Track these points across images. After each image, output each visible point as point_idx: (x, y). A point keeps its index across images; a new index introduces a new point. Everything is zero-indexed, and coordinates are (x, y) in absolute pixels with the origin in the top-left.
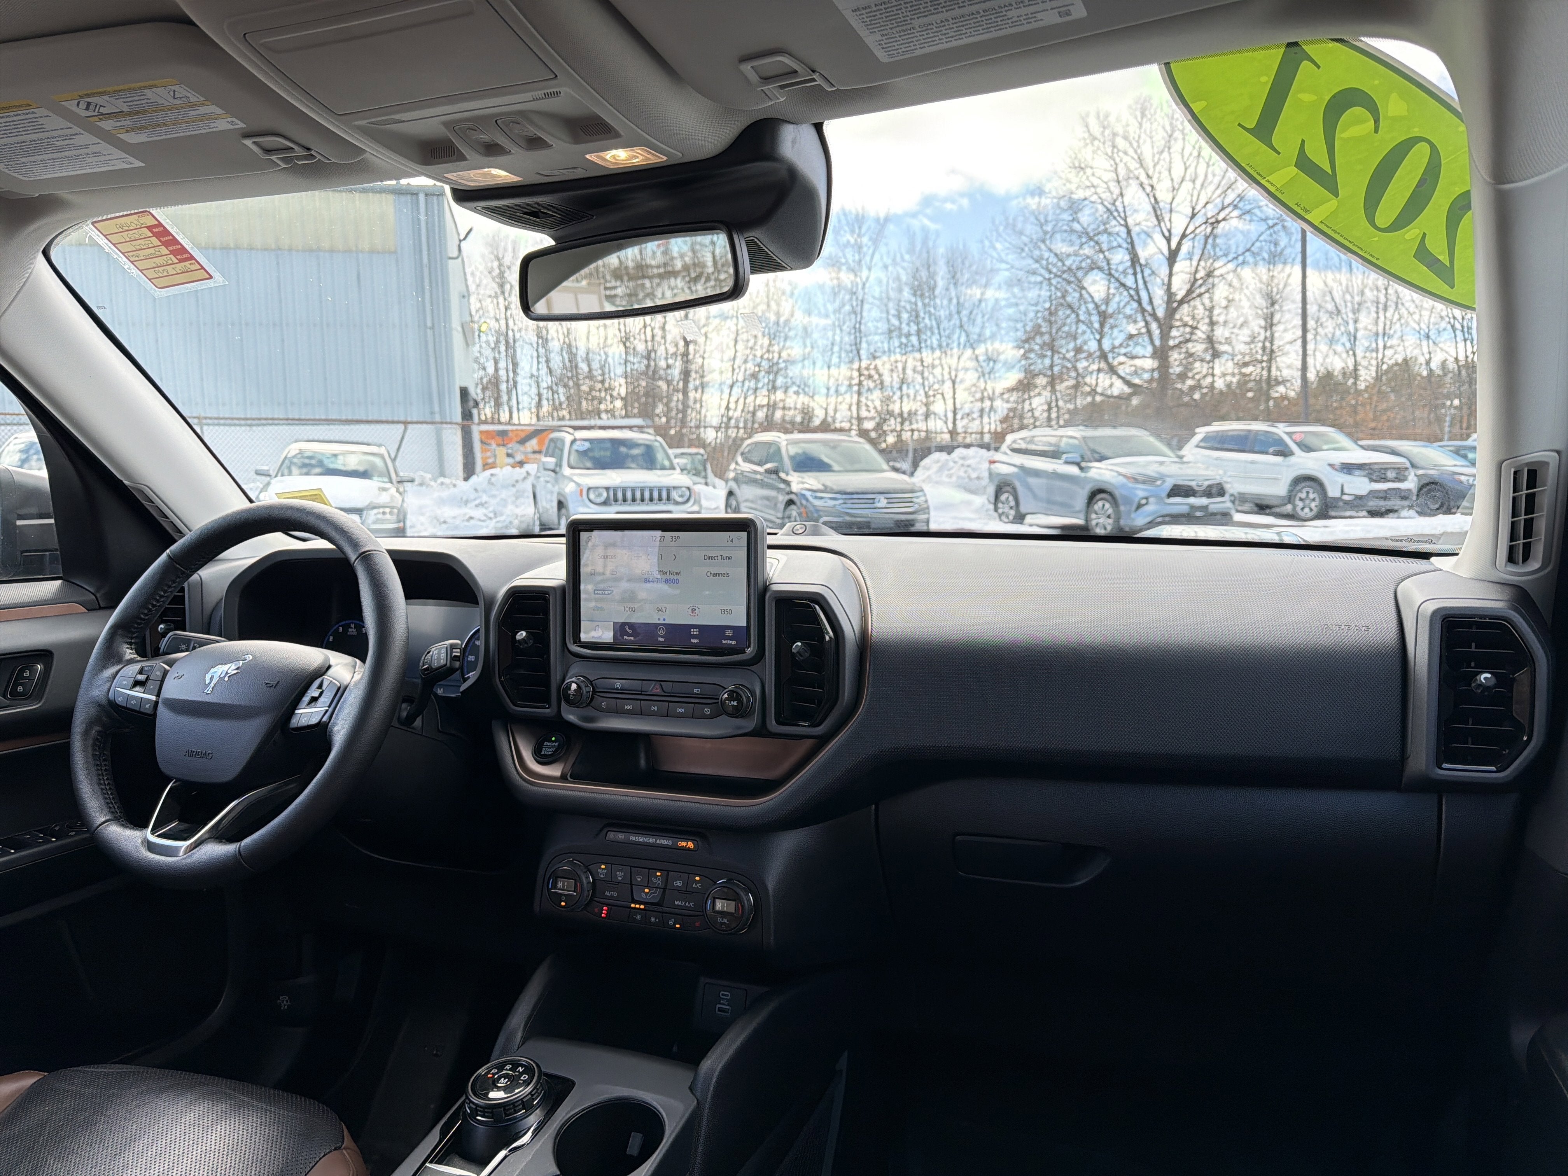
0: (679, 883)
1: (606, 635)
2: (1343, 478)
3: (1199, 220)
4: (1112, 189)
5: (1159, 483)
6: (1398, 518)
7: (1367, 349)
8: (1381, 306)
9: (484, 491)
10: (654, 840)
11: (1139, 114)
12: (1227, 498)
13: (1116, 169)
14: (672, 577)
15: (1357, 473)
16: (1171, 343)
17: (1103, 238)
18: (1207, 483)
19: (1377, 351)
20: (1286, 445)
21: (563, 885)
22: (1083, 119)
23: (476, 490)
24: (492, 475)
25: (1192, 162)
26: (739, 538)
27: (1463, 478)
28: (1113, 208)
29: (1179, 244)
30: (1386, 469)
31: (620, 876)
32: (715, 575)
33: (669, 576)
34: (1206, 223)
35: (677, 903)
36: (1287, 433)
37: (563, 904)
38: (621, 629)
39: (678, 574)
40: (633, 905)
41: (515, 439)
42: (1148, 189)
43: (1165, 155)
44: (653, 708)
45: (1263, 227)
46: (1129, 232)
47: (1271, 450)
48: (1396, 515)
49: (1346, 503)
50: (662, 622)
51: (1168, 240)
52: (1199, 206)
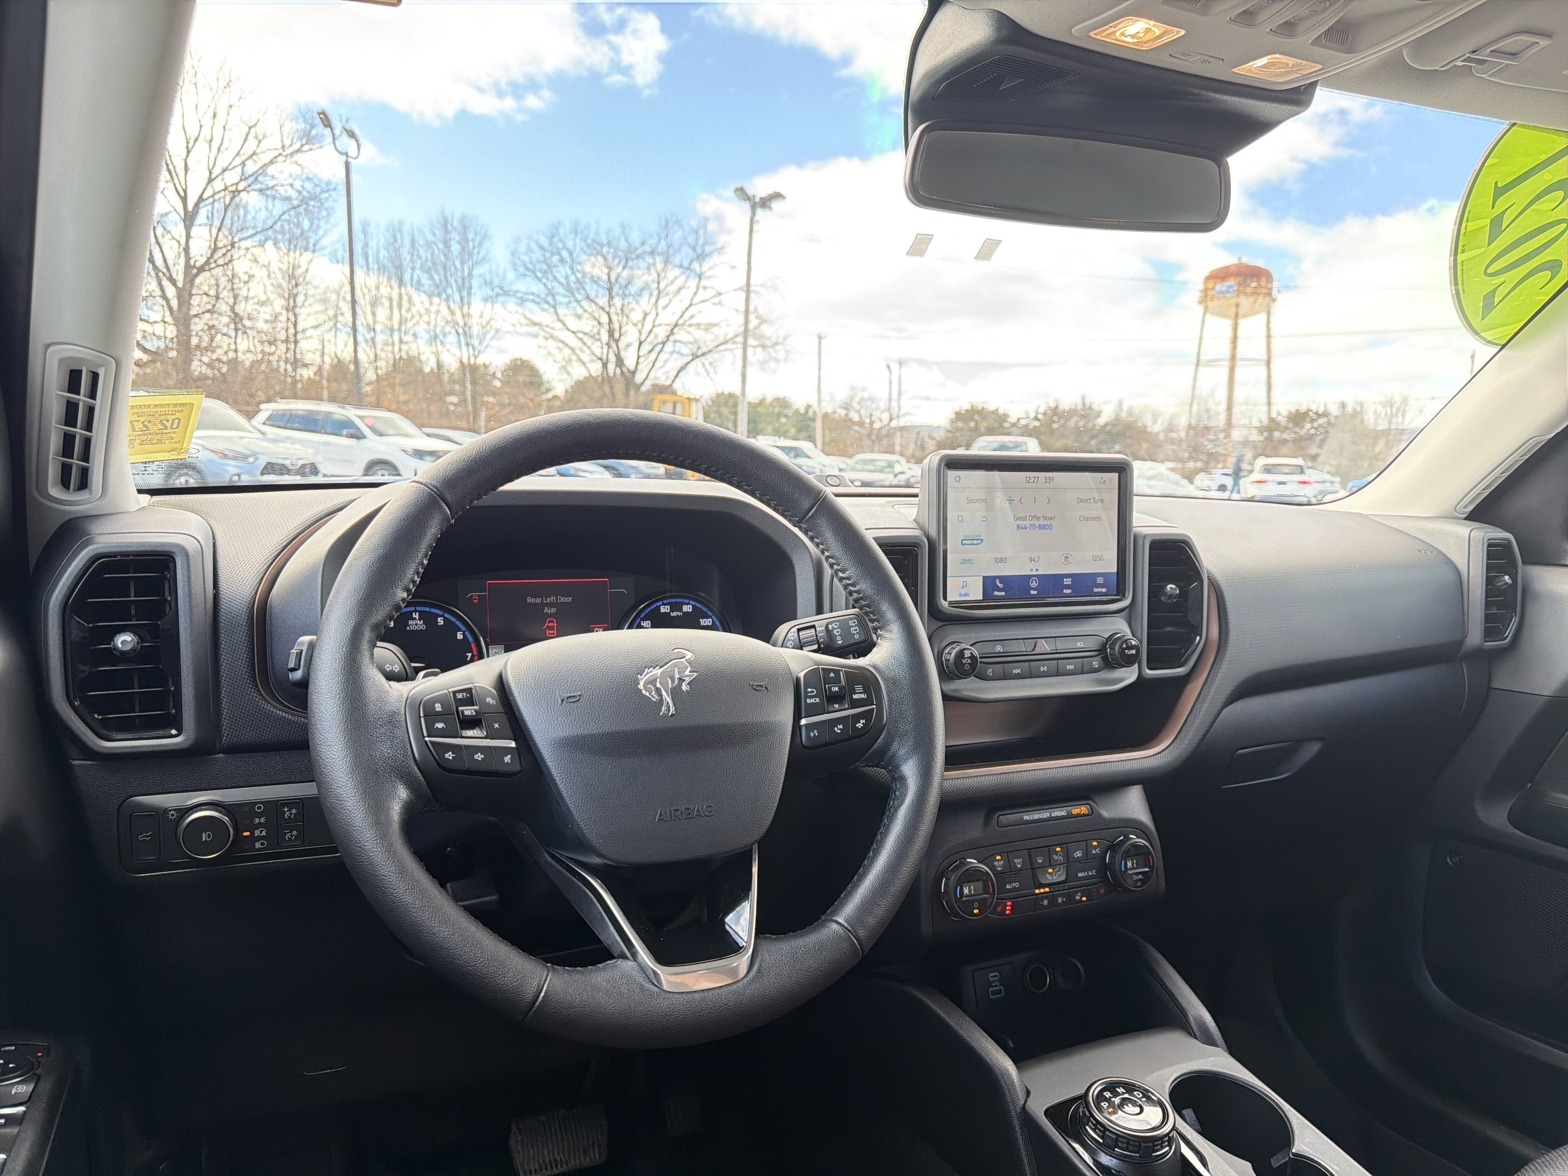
0: (1079, 854)
1: (976, 594)
2: (413, 463)
3: (218, 185)
5: (251, 460)
7: (386, 344)
8: (395, 303)
10: (1048, 815)
14: (1045, 522)
15: (427, 459)
16: (193, 312)
18: (300, 463)
19: (393, 344)
20: (358, 429)
21: (970, 890)
25: (207, 121)
26: (1111, 480)
29: (197, 206)
31: (1018, 862)
32: (1087, 519)
33: (1042, 522)
34: (224, 190)
35: (1080, 875)
36: (360, 417)
37: (976, 911)
38: (989, 583)
39: (1051, 519)
40: (1037, 891)
44: (1042, 669)
45: (286, 206)
47: (345, 432)
50: (1034, 573)
51: (184, 200)
52: (216, 171)
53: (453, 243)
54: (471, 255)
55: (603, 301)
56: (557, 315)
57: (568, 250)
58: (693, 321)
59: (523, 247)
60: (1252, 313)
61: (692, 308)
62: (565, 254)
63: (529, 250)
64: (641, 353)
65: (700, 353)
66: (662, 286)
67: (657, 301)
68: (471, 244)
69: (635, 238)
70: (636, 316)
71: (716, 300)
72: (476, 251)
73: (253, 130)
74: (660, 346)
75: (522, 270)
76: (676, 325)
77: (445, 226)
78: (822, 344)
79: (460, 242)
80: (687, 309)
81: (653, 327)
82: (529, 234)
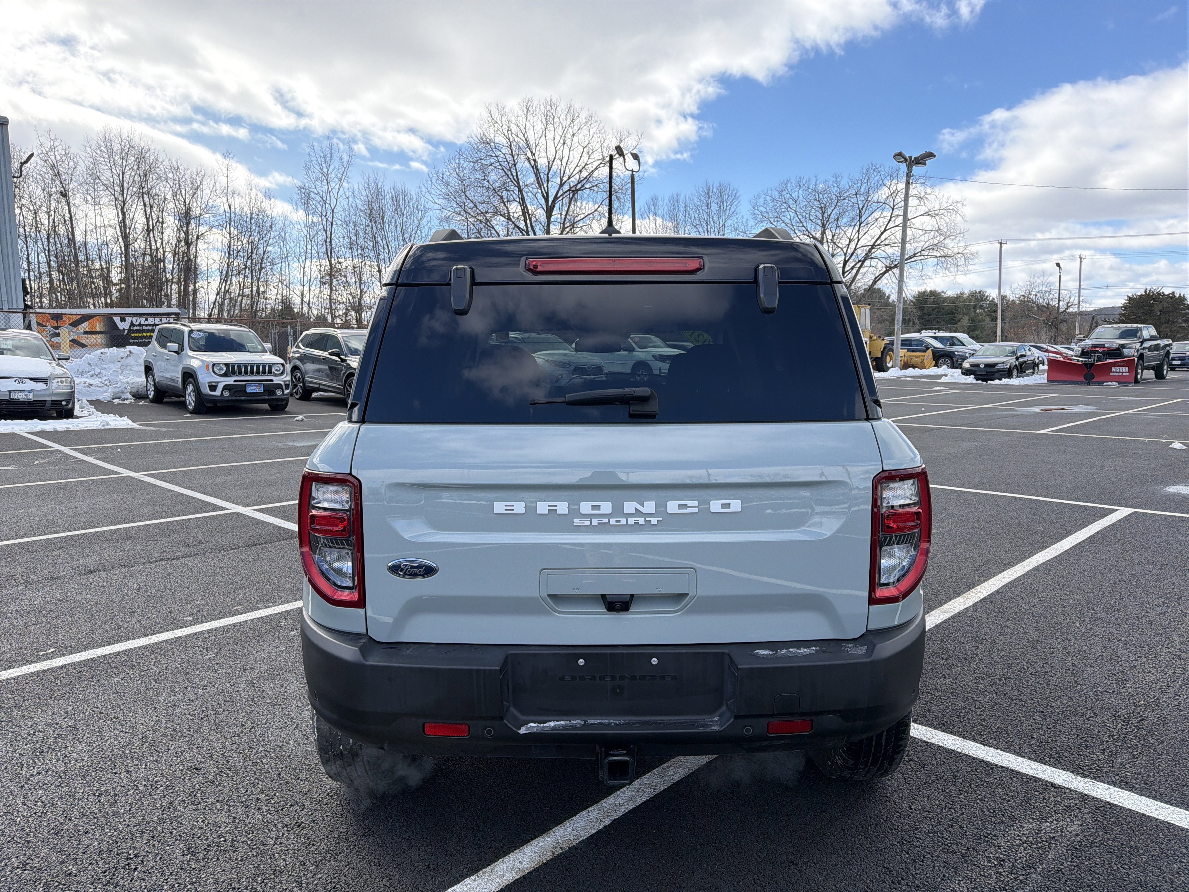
2: (660, 364)
3: (566, 187)
4: (508, 159)
9: (96, 365)
11: (525, 110)
13: (511, 145)
17: (504, 194)
22: (487, 108)
23: (89, 364)
24: (102, 353)
28: (509, 173)
29: (554, 202)
34: (569, 190)
41: (68, 322)
42: (532, 163)
43: (543, 140)
45: (604, 197)
46: (520, 190)
51: (546, 199)
52: (565, 179)
53: (713, 205)
54: (724, 212)
57: (793, 199)
58: (887, 242)
59: (761, 200)
61: (886, 232)
62: (791, 202)
63: (765, 203)
64: (846, 269)
65: (893, 265)
66: (863, 218)
67: (859, 230)
68: (725, 203)
69: (844, 183)
72: (728, 208)
73: (585, 149)
74: (860, 263)
76: (873, 246)
77: (708, 193)
78: (1003, 248)
79: (717, 203)
80: (882, 233)
81: (855, 249)
82: (766, 191)
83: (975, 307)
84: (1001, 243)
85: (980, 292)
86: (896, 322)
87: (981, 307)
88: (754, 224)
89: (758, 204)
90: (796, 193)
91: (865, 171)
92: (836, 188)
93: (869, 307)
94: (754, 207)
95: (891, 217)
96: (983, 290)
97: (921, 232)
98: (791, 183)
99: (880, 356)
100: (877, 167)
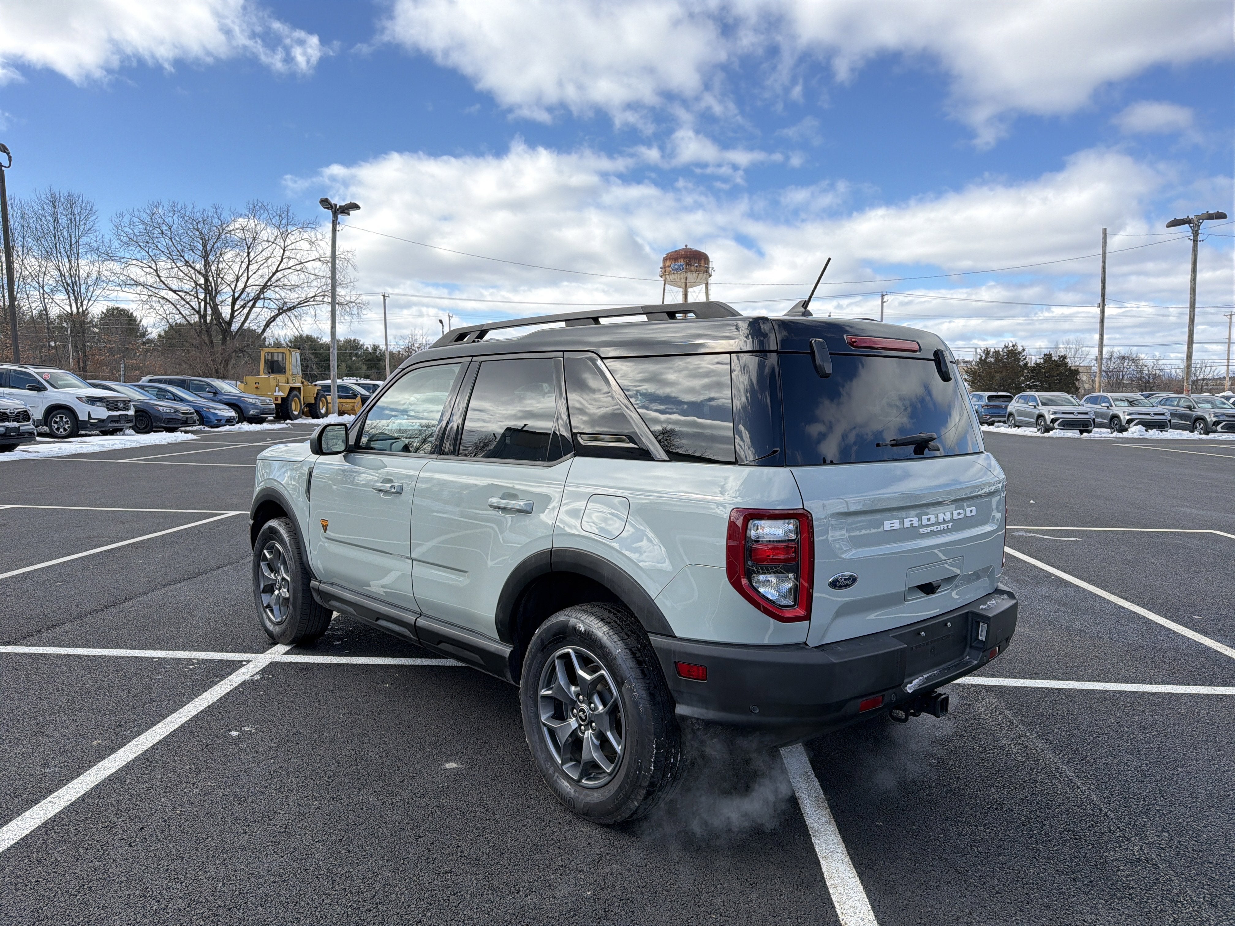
2: (88, 408)
6: (124, 435)
12: (31, 422)
15: (98, 404)
20: (39, 382)
27: (160, 408)
30: (117, 401)
36: (39, 374)
47: (29, 386)
48: (121, 433)
49: (92, 424)
53: (61, 217)
54: (77, 227)
55: (199, 266)
56: (159, 277)
57: (167, 225)
58: (279, 283)
59: (126, 220)
60: (695, 284)
61: (278, 274)
62: (165, 228)
63: (131, 222)
64: (236, 308)
65: (285, 308)
66: (252, 255)
67: (248, 267)
68: (77, 217)
69: (228, 216)
70: (230, 278)
71: (298, 267)
72: (82, 223)
74: (251, 303)
75: (125, 239)
76: (264, 287)
77: (53, 201)
78: (386, 301)
79: (66, 215)
80: (274, 274)
81: (245, 287)
82: (131, 211)
83: (351, 355)
84: (384, 296)
85: (354, 340)
86: (331, 368)
87: (356, 355)
88: (118, 246)
89: (122, 224)
90: (170, 219)
91: (251, 206)
92: (216, 220)
93: (298, 351)
94: (117, 227)
95: (282, 259)
96: (358, 338)
97: (313, 277)
98: (163, 206)
99: (313, 402)
100: (265, 204)
